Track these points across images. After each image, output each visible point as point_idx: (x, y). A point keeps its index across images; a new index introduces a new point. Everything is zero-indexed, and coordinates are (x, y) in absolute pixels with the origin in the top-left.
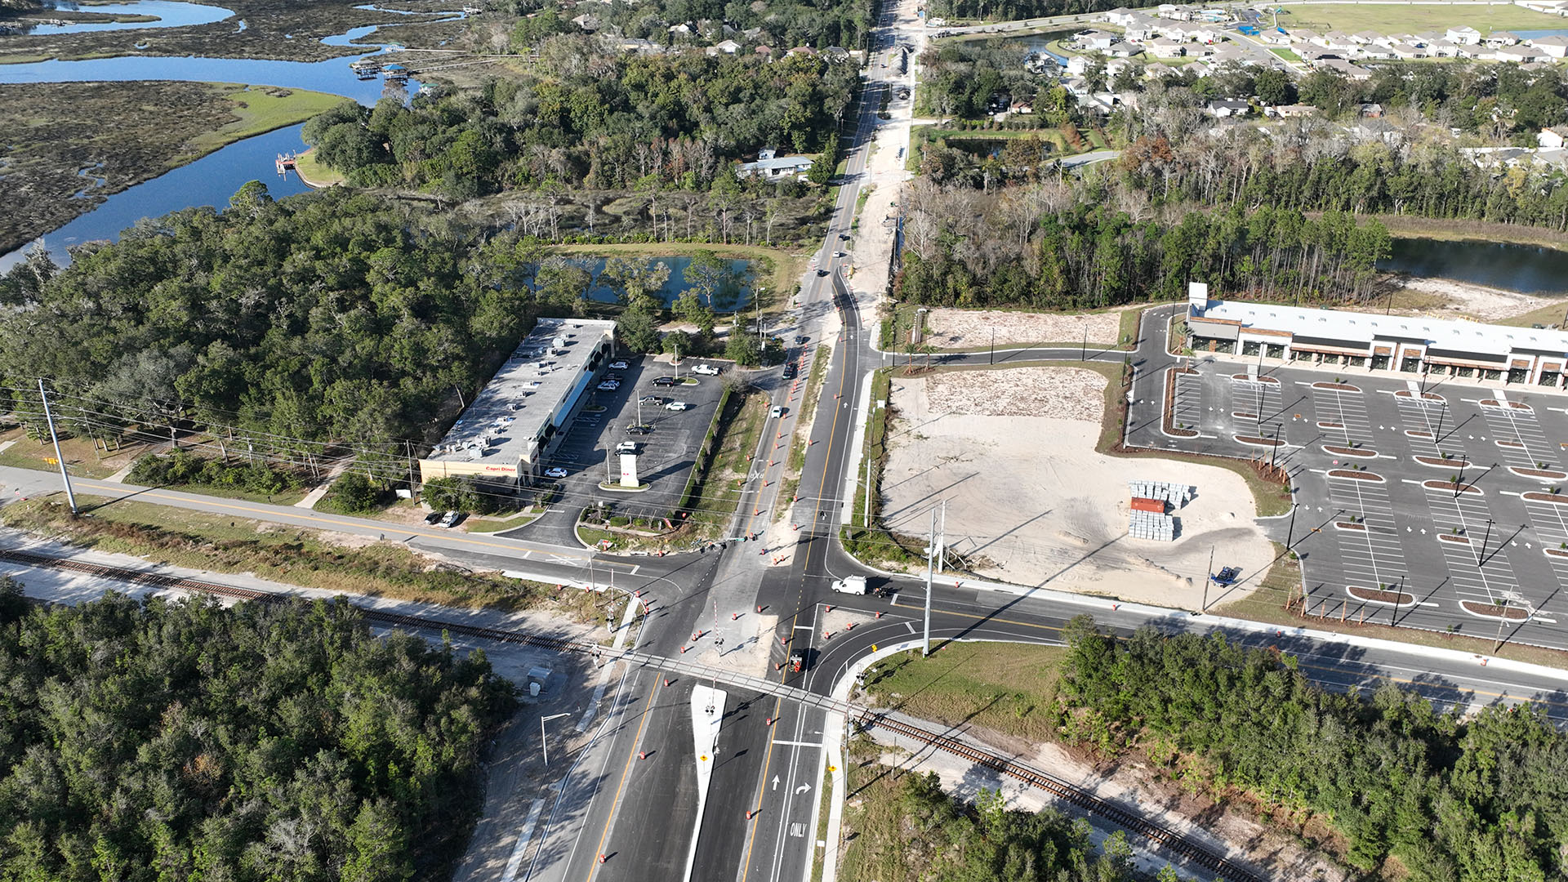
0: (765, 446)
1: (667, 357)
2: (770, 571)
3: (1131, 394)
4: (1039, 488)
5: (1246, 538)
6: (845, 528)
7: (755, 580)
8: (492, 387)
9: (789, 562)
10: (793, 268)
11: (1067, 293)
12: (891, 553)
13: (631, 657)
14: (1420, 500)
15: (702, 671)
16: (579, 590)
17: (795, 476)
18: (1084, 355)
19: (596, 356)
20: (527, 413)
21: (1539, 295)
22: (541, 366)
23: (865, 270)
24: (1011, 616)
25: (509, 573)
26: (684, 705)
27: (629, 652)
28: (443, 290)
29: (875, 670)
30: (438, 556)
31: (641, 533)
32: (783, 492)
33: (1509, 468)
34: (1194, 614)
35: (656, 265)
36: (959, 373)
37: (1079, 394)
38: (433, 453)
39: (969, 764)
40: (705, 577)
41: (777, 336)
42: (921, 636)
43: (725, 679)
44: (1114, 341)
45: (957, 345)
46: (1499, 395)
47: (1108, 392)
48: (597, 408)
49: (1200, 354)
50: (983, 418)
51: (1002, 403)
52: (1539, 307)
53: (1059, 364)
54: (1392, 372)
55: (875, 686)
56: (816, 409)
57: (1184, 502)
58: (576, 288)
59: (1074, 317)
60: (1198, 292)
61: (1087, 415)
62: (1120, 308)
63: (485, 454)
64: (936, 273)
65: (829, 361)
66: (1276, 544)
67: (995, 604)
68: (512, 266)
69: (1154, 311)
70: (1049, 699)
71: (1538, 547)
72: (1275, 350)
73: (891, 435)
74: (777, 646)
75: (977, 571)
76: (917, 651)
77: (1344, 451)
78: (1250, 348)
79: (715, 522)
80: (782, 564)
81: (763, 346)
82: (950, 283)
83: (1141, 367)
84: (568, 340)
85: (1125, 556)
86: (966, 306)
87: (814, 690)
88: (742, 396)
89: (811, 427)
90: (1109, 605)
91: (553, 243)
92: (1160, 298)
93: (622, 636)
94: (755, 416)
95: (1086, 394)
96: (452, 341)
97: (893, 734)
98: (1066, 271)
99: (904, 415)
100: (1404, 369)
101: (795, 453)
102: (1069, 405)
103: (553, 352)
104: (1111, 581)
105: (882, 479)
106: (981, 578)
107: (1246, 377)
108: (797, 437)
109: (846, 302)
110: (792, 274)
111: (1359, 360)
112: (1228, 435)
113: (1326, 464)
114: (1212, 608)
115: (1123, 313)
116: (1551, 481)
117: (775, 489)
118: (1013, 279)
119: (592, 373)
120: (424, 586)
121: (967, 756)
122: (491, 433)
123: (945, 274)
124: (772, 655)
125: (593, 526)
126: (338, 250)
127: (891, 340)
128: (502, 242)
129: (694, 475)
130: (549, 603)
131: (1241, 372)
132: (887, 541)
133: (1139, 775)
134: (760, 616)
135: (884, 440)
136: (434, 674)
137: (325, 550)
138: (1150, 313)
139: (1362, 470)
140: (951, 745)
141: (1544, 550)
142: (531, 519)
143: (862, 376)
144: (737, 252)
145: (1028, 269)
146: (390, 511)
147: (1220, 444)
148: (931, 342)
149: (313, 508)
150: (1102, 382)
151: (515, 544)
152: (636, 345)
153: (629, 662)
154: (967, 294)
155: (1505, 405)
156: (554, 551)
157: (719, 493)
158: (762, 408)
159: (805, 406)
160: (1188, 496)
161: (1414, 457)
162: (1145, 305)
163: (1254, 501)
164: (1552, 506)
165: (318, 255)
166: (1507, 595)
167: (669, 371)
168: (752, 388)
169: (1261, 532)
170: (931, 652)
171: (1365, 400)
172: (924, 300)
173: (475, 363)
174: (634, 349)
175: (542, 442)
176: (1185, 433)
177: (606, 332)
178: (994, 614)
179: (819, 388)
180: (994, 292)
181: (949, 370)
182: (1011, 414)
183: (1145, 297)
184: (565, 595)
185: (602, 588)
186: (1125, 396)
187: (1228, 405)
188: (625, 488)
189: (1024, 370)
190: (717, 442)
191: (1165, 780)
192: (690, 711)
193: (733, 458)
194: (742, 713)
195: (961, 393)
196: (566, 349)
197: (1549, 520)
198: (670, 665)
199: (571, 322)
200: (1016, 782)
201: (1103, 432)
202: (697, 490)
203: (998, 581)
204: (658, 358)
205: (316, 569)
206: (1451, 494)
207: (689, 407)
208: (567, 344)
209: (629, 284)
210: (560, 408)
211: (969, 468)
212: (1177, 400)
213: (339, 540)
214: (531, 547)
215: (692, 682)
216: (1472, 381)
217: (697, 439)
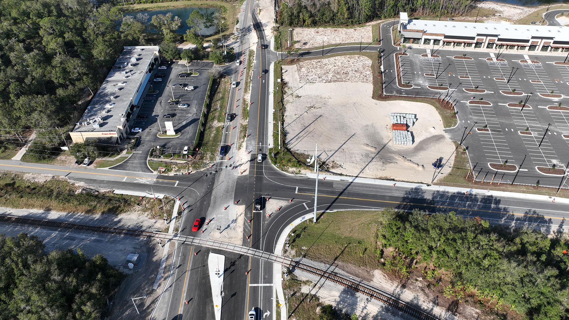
0: (231, 106)
1: (184, 62)
2: (239, 178)
3: (382, 67)
4: (351, 120)
5: (442, 140)
6: (271, 149)
7: (232, 184)
8: (104, 86)
9: (247, 173)
10: (235, 11)
11: (349, 18)
12: (292, 163)
13: (177, 238)
14: (507, 114)
15: (212, 244)
16: (151, 199)
17: (245, 122)
18: (361, 49)
19: (152, 65)
20: (121, 100)
21: (528, 7)
22: (126, 73)
23: (264, 10)
24: (350, 194)
25: (118, 192)
26: (205, 266)
27: (176, 236)
28: (77, 37)
29: (293, 235)
30: (82, 184)
31: (178, 162)
32: (241, 131)
33: (539, 94)
34: (428, 185)
35: (174, 18)
36: (310, 61)
37: (361, 69)
38: (77, 127)
39: (342, 288)
40: (210, 185)
41: (231, 47)
42: (312, 211)
43: (223, 247)
44: (370, 41)
45: (307, 47)
46: (527, 57)
47: (373, 66)
48: (154, 91)
49: (407, 45)
50: (323, 85)
51: (330, 76)
52: (530, 13)
53: (351, 54)
54: (483, 49)
55: (294, 244)
56: (251, 85)
57: (414, 123)
58: (139, 31)
59: (353, 30)
60: (404, 16)
61: (365, 80)
62: (370, 23)
63: (101, 125)
64: (295, 12)
65: (254, 58)
66: (455, 142)
67: (341, 188)
68: (108, 23)
69: (384, 25)
70: (374, 244)
71: (559, 134)
72: (436, 42)
73: (285, 96)
74: (246, 224)
75: (331, 170)
76: (311, 220)
77: (472, 91)
78: (427, 41)
79: (212, 152)
80: (244, 174)
81: (225, 53)
82: (301, 17)
83: (384, 53)
84: (138, 57)
85: (393, 155)
86: (308, 26)
87: (266, 250)
88: (218, 80)
89: (250, 94)
90: (391, 183)
91: (132, 4)
92: (385, 17)
93: (172, 225)
94: (225, 90)
95: (364, 69)
96: (81, 66)
97: (306, 273)
98: (348, 9)
99: (290, 85)
100: (488, 47)
101: (244, 109)
102: (358, 75)
103: (131, 65)
104: (390, 171)
105: (284, 121)
106: (334, 174)
107: (427, 56)
108: (244, 101)
109: (258, 26)
110: (235, 14)
111: (470, 45)
112: (425, 86)
113: (467, 98)
114: (435, 181)
115: (373, 26)
116: (556, 99)
117: (237, 130)
118: (327, 14)
119: (150, 74)
120: (75, 203)
121: (341, 283)
122: (104, 113)
123: (299, 13)
124: (244, 230)
125: (156, 159)
126: (26, 18)
127: (279, 45)
128: (103, 10)
129: (200, 127)
130: (137, 207)
131: (423, 52)
132: (289, 156)
133: (420, 285)
134: (237, 206)
135: (282, 99)
136: (72, 282)
137: (27, 185)
138: (383, 26)
139: (481, 100)
140: (333, 277)
141: (562, 135)
142: (126, 158)
143: (269, 65)
144: (211, 4)
145: (333, 8)
146: (59, 158)
147: (422, 91)
148: (297, 46)
149: (21, 160)
150: (369, 62)
151: (120, 173)
152: (169, 57)
153: (177, 241)
154: (309, 21)
155: (530, 62)
156: (138, 176)
157: (213, 135)
158: (228, 85)
159: (246, 83)
160: (415, 120)
161: (501, 91)
162: (380, 21)
163: (441, 120)
164: (560, 112)
165: (15, 21)
166: (555, 162)
167: (185, 68)
168: (222, 75)
169: (447, 136)
170: (317, 220)
171: (475, 63)
172: (291, 24)
173: (95, 75)
174: (169, 59)
175: (128, 115)
176: (408, 86)
177: (155, 52)
178: (341, 194)
179: (251, 72)
180: (319, 19)
181: (306, 60)
182: (335, 81)
183: (379, 18)
184: (144, 202)
185: (161, 196)
186: (380, 68)
187: (422, 70)
188: (169, 136)
189: (337, 58)
190: (209, 106)
191: (432, 287)
192: (208, 270)
193: (217, 114)
194: (233, 268)
195: (312, 71)
196: (138, 62)
197: (560, 120)
198: (197, 241)
199: (139, 48)
200: (365, 297)
201: (374, 89)
202: (202, 135)
203: (341, 175)
204: (181, 62)
205: (22, 197)
206: (519, 110)
207: (195, 88)
208: (138, 60)
209: (163, 28)
210: (136, 96)
211: (319, 112)
212: (401, 69)
213: (34, 178)
214: (127, 174)
215: (208, 251)
216: (514, 51)
217: (200, 105)
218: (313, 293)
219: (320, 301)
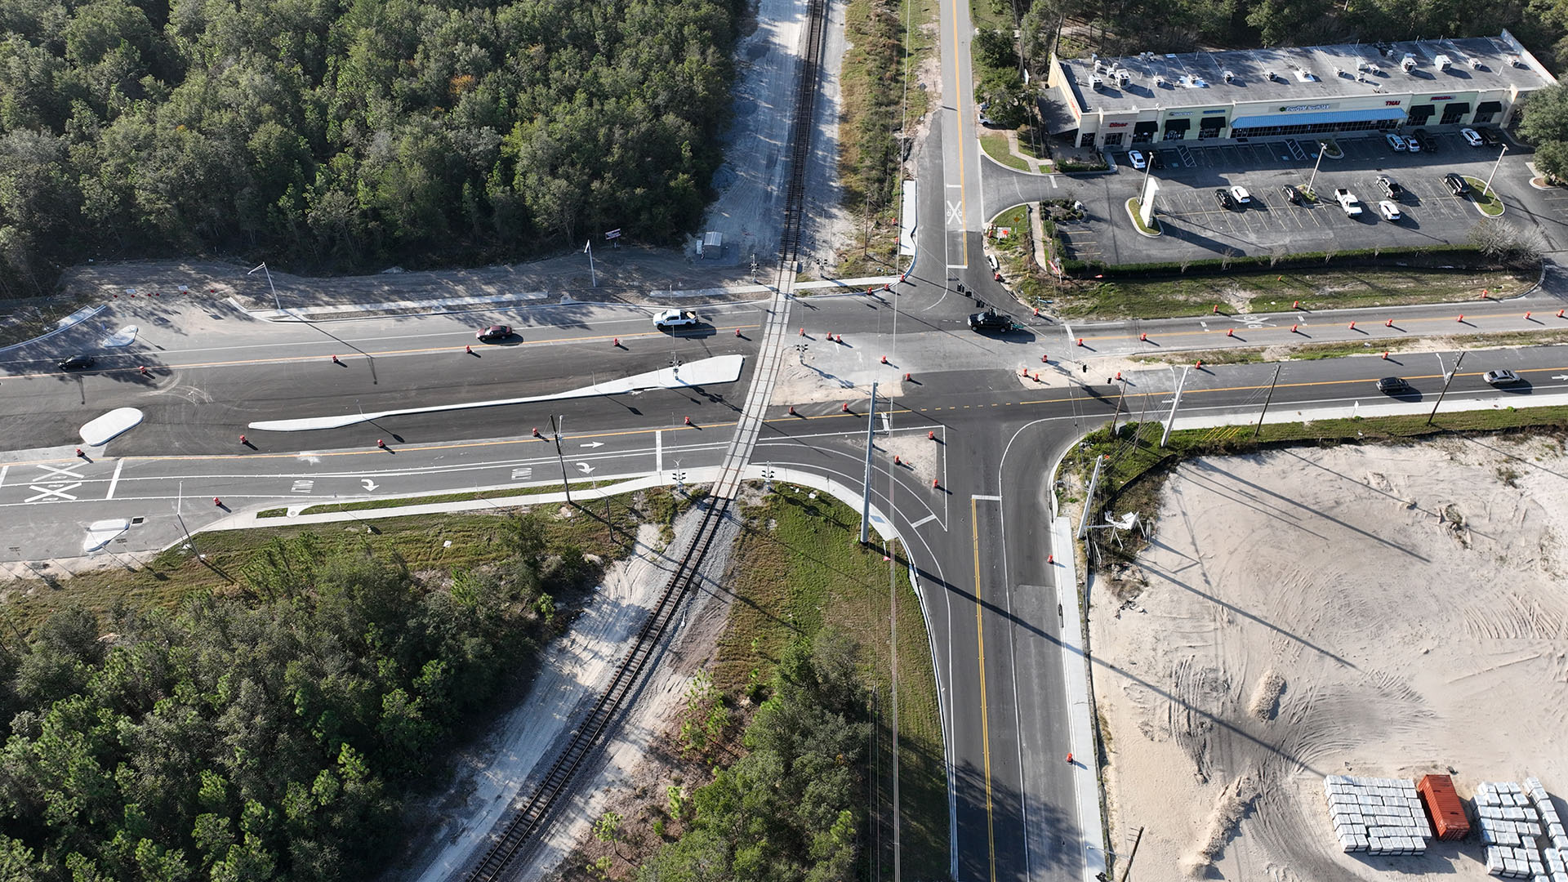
2: (1006, 374)
13: (782, 299)
15: (771, 354)
16: (897, 238)
17: (1274, 356)
25: (910, 190)
26: (710, 353)
27: (789, 296)
29: (813, 497)
30: (924, 133)
31: (1039, 253)
32: (1222, 353)
39: (648, 606)
43: (761, 374)
55: (782, 501)
56: (1516, 347)
74: (838, 405)
75: (1100, 579)
76: (871, 532)
79: (1100, 308)
80: (1025, 380)
85: (1250, 771)
87: (757, 450)
88: (1499, 266)
89: (1449, 350)
90: (1082, 752)
93: (819, 285)
97: (692, 530)
101: (1348, 347)
103: (1407, 67)
105: (1325, 446)
106: (1086, 586)
108: (1402, 342)
117: (1230, 345)
121: (664, 601)
124: (818, 404)
125: (1035, 215)
134: (899, 381)
140: (682, 585)
142: (1025, 169)
153: (774, 301)
157: (1180, 297)
168: (1532, 272)
178: (995, 609)
184: (885, 230)
185: (909, 251)
193: (1289, 292)
194: (702, 398)
196: (1437, 74)
198: (776, 331)
199: (1522, 58)
203: (1086, 607)
208: (1450, 71)
215: (749, 352)
218: (639, 549)
219: (615, 563)
